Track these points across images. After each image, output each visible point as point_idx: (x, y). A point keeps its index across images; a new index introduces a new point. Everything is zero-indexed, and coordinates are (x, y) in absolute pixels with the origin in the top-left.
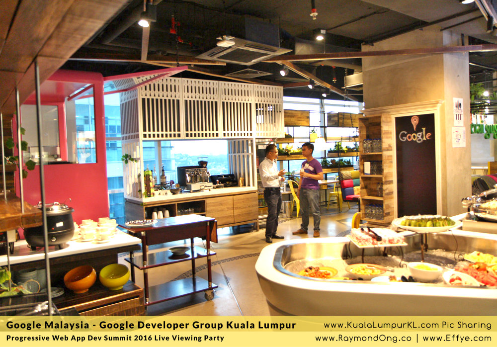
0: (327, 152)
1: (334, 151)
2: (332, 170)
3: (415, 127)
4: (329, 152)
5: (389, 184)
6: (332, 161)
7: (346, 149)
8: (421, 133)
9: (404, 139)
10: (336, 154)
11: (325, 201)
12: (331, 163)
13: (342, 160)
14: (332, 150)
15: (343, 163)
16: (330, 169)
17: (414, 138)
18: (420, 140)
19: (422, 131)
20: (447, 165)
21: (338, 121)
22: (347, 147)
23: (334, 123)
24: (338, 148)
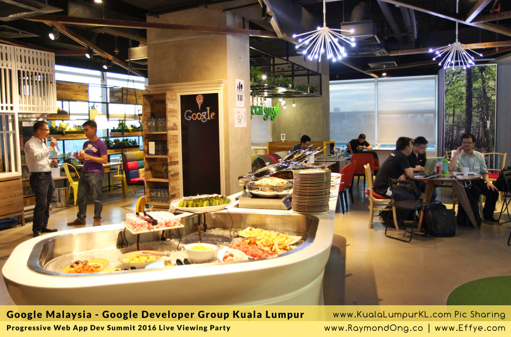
0: (110, 131)
1: (118, 131)
2: (115, 152)
3: (200, 106)
4: (112, 131)
5: (175, 164)
6: (115, 141)
7: (131, 128)
8: (205, 113)
9: (189, 118)
10: (120, 133)
11: (108, 185)
12: (114, 144)
13: (127, 140)
14: (116, 128)
15: (128, 144)
16: (113, 151)
17: (199, 117)
18: (204, 120)
19: (206, 110)
20: (230, 145)
21: (122, 96)
22: (132, 126)
23: (118, 99)
24: (122, 127)
